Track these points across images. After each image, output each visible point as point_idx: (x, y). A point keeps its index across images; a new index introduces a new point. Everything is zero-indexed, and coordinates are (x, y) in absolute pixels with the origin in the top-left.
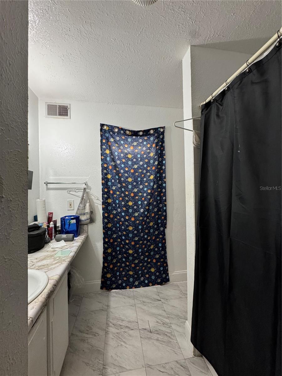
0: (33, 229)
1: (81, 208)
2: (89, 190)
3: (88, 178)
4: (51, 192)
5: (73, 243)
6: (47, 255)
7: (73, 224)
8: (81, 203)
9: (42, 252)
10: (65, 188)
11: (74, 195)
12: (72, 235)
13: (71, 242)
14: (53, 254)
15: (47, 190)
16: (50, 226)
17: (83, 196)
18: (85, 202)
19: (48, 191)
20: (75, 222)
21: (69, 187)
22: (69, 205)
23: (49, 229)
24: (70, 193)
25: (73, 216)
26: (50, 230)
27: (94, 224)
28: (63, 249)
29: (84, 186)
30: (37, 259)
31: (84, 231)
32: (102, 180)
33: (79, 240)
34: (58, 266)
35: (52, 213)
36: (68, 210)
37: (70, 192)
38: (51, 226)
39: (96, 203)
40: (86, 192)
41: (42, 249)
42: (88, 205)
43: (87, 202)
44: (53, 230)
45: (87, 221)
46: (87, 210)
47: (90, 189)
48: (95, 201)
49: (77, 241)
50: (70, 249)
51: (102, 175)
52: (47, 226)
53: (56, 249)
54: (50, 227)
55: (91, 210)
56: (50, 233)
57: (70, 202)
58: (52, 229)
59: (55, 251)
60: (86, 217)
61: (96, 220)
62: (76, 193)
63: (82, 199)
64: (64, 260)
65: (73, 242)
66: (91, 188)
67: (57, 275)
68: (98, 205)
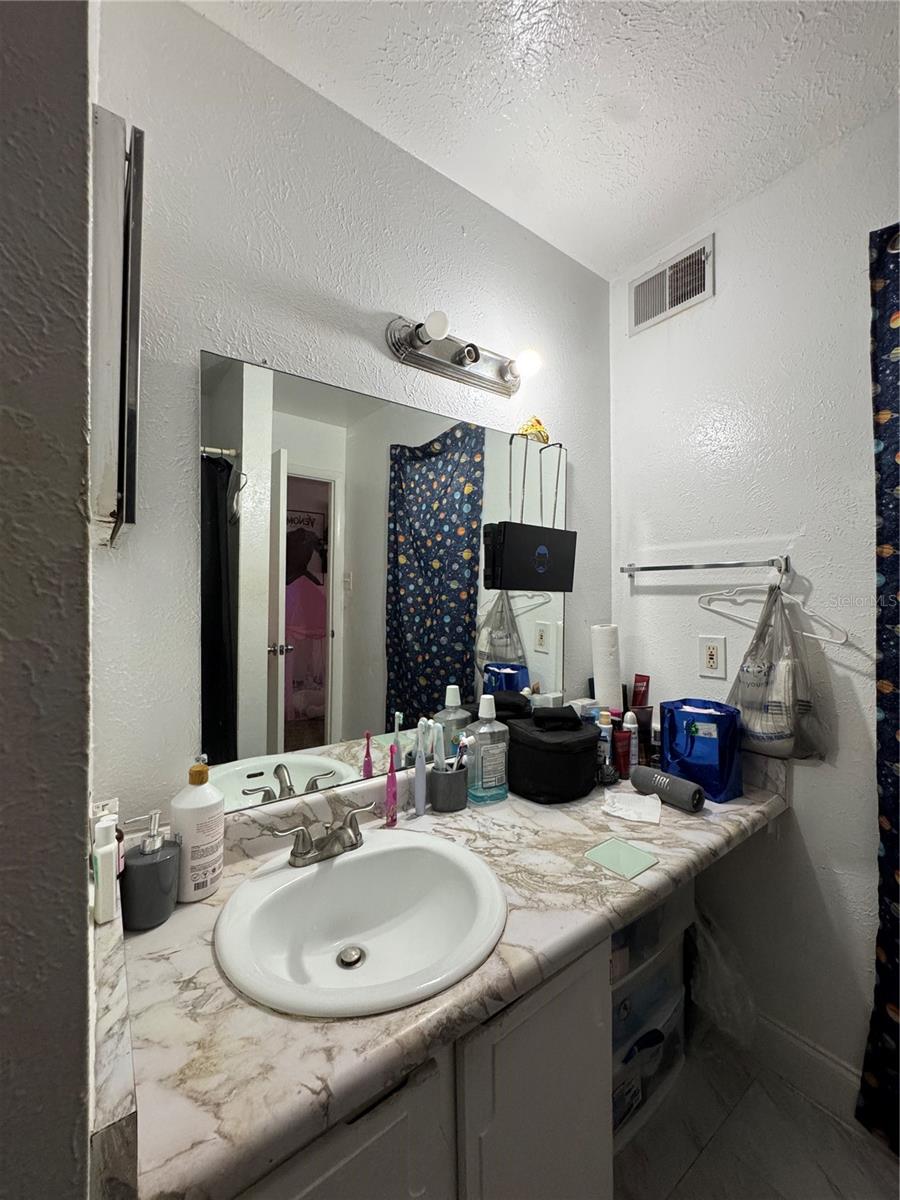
0: (553, 724)
1: (749, 679)
2: (798, 599)
3: (793, 537)
4: (645, 601)
5: (688, 827)
6: (571, 832)
7: (705, 740)
8: (753, 652)
9: (568, 813)
10: (692, 586)
11: (729, 618)
12: (692, 786)
13: (685, 816)
14: (592, 836)
15: (632, 594)
16: (624, 725)
17: (765, 625)
18: (771, 652)
19: (635, 596)
20: (715, 735)
21: (706, 583)
22: (706, 658)
23: (617, 734)
24: (713, 606)
25: (717, 706)
26: (620, 741)
27: (825, 766)
28: (635, 835)
29: (773, 576)
30: (536, 833)
31: (769, 786)
32: (879, 543)
33: (724, 820)
34: (564, 908)
35: (646, 679)
36: (701, 676)
37: (709, 603)
38: (627, 725)
39: (840, 664)
40: (778, 604)
41: (575, 803)
42: (783, 666)
43: (780, 650)
44: (634, 742)
45: (777, 743)
46: (778, 693)
47: (807, 592)
48: (833, 652)
49: (709, 823)
50: (658, 850)
51: (879, 513)
52: (613, 722)
53: (614, 825)
54: (625, 730)
55: (801, 696)
56: (620, 750)
57: (712, 644)
58: (629, 738)
59: (607, 829)
60: (771, 723)
61: (838, 749)
62: (734, 607)
63: (761, 636)
64: (602, 893)
65: (693, 820)
66: (811, 588)
67: (530, 950)
68: (852, 674)
